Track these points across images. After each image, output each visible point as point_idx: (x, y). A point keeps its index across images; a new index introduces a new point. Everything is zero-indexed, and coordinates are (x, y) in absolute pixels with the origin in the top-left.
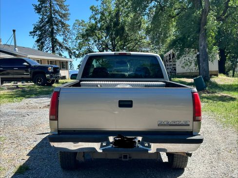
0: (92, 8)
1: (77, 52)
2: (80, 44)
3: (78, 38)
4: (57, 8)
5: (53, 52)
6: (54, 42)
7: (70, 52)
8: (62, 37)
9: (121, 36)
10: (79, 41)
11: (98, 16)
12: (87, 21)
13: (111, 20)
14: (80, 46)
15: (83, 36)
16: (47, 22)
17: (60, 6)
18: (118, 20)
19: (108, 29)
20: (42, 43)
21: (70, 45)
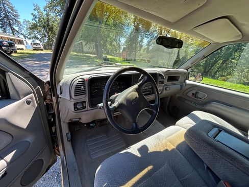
0: (32, 14)
1: (29, 37)
2: (29, 33)
3: (27, 29)
4: (9, 10)
5: (14, 35)
6: (13, 29)
7: (24, 36)
8: (17, 27)
9: (52, 32)
10: (28, 31)
11: (37, 20)
12: (31, 21)
13: (45, 23)
14: (30, 34)
15: (30, 28)
16: (5, 17)
17: (11, 9)
18: (48, 24)
19: (44, 27)
20: (5, 29)
21: (23, 32)
